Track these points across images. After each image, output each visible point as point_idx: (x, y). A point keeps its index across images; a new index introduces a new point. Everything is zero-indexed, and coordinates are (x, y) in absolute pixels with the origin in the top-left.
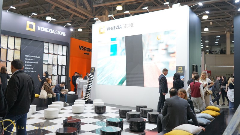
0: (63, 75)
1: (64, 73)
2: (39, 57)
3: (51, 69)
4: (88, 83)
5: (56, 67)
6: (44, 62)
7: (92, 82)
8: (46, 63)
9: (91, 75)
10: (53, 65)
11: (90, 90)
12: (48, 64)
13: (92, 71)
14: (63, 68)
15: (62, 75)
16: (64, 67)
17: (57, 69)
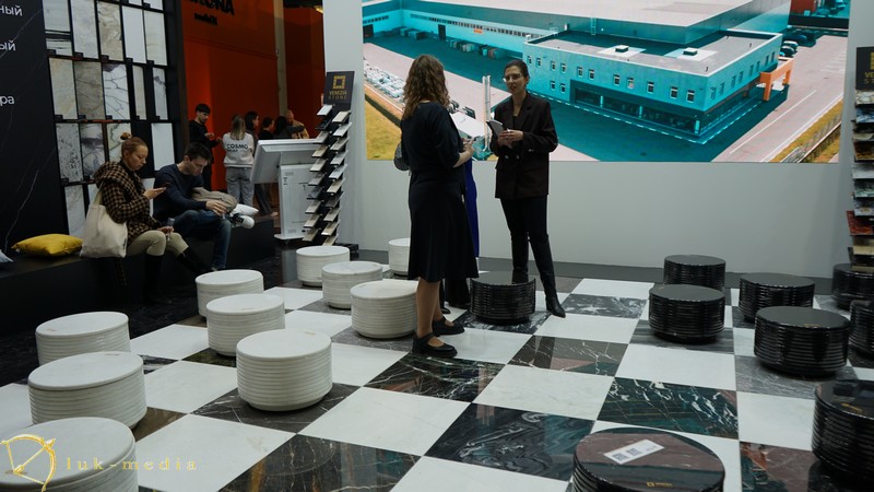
0: (158, 120)
1: (161, 110)
2: (19, 12)
3: (92, 84)
4: (319, 153)
5: (120, 71)
6: (51, 44)
7: (343, 149)
8: (63, 48)
9: (332, 114)
10: (106, 63)
11: (339, 192)
12: (77, 58)
13: (338, 89)
14: (157, 78)
15: (153, 118)
16: (158, 74)
17: (126, 87)
